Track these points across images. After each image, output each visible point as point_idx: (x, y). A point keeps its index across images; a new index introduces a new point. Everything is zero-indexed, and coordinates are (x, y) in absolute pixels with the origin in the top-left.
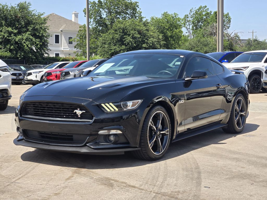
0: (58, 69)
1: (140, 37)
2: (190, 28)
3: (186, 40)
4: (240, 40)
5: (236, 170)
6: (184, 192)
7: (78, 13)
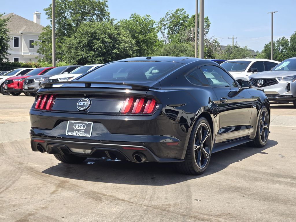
0: (20, 76)
1: (111, 42)
2: (165, 33)
3: (161, 46)
4: (219, 46)
5: (226, 184)
6: (175, 205)
7: (41, 14)
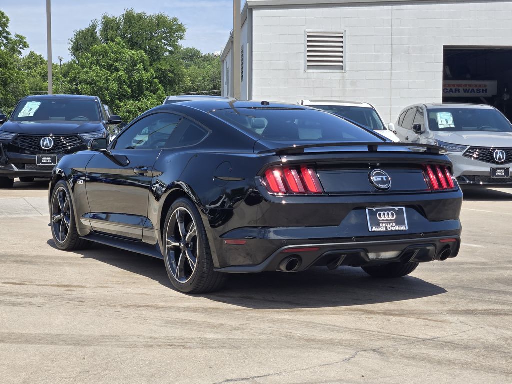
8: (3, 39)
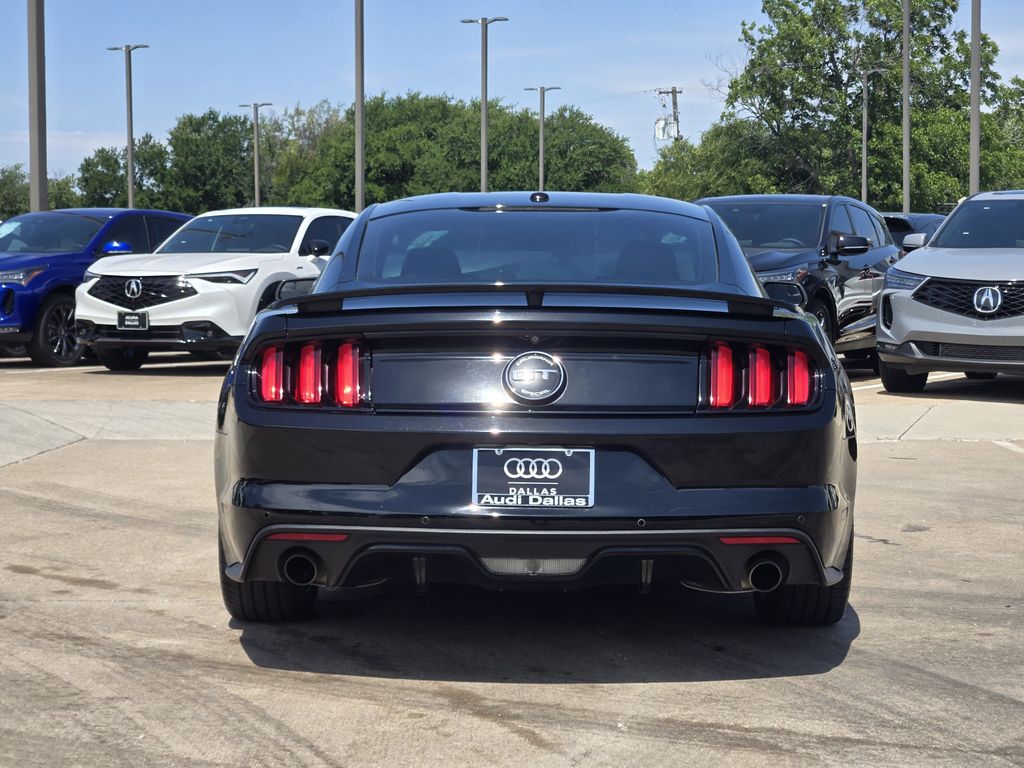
8: (985, 88)
